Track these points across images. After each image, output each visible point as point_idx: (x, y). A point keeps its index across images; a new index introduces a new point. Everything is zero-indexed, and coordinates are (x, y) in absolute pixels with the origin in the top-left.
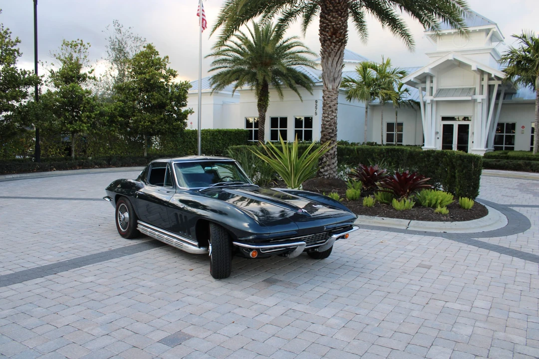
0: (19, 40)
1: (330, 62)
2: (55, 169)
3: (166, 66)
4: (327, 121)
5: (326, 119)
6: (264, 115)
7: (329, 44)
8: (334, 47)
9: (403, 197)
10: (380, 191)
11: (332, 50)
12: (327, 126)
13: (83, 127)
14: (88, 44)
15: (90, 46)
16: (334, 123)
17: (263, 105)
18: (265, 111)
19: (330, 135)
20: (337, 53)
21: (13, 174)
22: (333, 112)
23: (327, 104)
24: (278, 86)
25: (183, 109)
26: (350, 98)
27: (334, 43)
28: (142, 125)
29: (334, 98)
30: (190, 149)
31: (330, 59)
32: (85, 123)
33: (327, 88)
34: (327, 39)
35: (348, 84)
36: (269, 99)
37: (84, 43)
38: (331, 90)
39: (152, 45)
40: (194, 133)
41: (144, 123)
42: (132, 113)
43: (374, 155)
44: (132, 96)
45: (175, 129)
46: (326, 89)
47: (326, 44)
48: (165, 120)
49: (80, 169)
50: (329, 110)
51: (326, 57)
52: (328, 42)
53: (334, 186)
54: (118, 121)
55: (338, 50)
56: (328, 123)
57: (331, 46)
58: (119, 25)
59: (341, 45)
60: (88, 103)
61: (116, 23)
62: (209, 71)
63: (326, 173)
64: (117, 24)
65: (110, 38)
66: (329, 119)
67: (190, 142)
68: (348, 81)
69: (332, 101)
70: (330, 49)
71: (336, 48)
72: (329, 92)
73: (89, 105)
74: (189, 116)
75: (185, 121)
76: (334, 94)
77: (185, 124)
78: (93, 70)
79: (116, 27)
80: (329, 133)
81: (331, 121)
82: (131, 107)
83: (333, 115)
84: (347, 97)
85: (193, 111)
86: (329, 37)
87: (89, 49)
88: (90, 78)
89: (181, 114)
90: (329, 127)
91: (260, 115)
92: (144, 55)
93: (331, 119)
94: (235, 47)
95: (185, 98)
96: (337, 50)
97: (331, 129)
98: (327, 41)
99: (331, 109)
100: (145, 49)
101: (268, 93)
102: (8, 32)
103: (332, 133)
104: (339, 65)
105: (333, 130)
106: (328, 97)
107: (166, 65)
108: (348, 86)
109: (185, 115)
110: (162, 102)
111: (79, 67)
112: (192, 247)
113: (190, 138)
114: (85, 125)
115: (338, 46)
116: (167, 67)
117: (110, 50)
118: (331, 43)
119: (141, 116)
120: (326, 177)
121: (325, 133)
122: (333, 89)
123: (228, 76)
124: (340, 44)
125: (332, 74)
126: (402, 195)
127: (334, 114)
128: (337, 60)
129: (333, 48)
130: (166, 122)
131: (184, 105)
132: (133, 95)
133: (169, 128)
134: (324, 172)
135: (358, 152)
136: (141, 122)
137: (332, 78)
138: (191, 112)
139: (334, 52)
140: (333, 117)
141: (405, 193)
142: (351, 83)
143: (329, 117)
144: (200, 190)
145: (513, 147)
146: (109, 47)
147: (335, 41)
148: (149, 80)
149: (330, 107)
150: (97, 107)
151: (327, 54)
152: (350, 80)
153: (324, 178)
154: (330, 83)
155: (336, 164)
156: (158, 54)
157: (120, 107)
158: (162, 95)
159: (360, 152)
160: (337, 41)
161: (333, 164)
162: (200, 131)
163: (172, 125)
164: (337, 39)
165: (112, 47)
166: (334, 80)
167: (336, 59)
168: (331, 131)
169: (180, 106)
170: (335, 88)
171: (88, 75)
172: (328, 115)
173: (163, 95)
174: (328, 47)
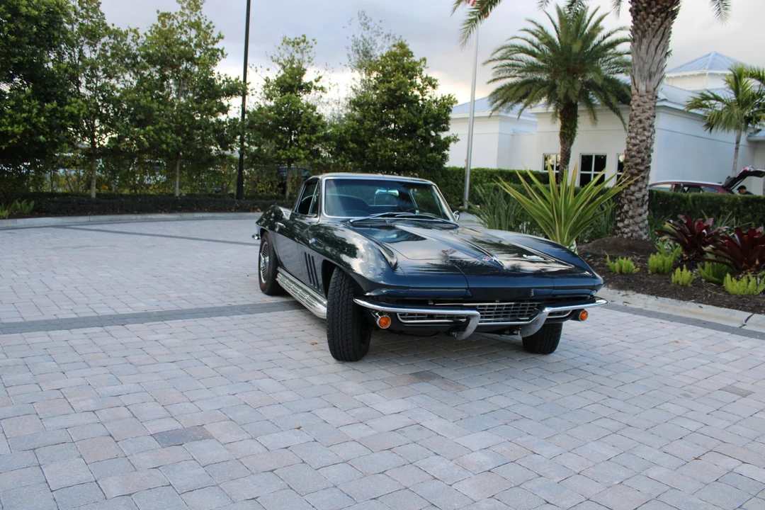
0: (222, 34)
1: (644, 47)
2: (259, 210)
3: (423, 72)
4: (635, 145)
5: (633, 141)
6: (569, 150)
7: (645, 16)
8: (653, 21)
9: (746, 274)
10: (709, 261)
11: (649, 26)
12: (633, 153)
13: (300, 154)
14: (313, 40)
15: (316, 43)
16: (645, 149)
17: (567, 135)
18: (571, 143)
19: (638, 167)
20: (657, 31)
21: (205, 212)
22: (644, 129)
23: (636, 117)
24: (589, 104)
25: (443, 135)
26: (710, 126)
27: (653, 14)
28: (381, 156)
29: (648, 107)
30: (455, 195)
31: (645, 41)
32: (303, 149)
33: (638, 90)
34: (640, 8)
35: (707, 104)
36: (578, 125)
37: (307, 39)
38: (644, 93)
39: (406, 43)
40: (461, 172)
41: (385, 152)
42: (370, 138)
43: (721, 208)
44: (371, 114)
45: (429, 163)
46: (636, 91)
47: (639, 17)
48: (416, 149)
50: (639, 126)
51: (638, 39)
52: (642, 13)
53: (636, 250)
54: (349, 148)
55: (660, 27)
56: (635, 148)
57: (648, 20)
58: (367, 18)
59: (666, 18)
60: (309, 121)
61: (362, 15)
62: (489, 83)
63: (627, 230)
64: (364, 17)
65: (353, 36)
66: (638, 142)
67: (456, 185)
68: (707, 98)
69: (644, 112)
70: (645, 24)
71: (655, 23)
72: (641, 96)
73: (310, 124)
74: (452, 145)
75: (446, 152)
76: (648, 100)
77: (445, 157)
78: (320, 77)
79: (363, 20)
80: (637, 164)
81: (641, 144)
82: (369, 130)
83: (644, 135)
84: (706, 125)
85: (458, 138)
86: (645, 5)
87: (315, 46)
88: (315, 88)
89: (439, 141)
90: (637, 155)
91: (562, 149)
92: (392, 56)
93: (641, 141)
94: (528, 46)
95: (447, 120)
96: (657, 27)
97: (640, 158)
98: (641, 11)
99: (642, 125)
100: (395, 49)
101: (576, 116)
102: (211, 26)
103: (641, 164)
104: (659, 51)
105: (643, 160)
106: (639, 106)
107: (421, 70)
108: (707, 107)
109: (445, 145)
110: (413, 123)
111: (301, 72)
112: (321, 307)
113: (456, 179)
114: (301, 151)
115: (659, 19)
116: (424, 75)
117: (351, 52)
118: (648, 14)
119: (382, 142)
120: (625, 236)
121: (629, 164)
122: (647, 92)
123: (515, 88)
124: (663, 15)
125: (647, 67)
126: (745, 269)
127: (646, 133)
128: (656, 43)
129: (650, 22)
130: (417, 152)
131: (445, 129)
132: (372, 112)
133: (420, 162)
134: (624, 227)
135: (694, 202)
136: (380, 151)
137: (646, 74)
138: (455, 140)
139: (653, 29)
140: (645, 138)
141: (751, 267)
142: (713, 102)
143: (638, 137)
144: (351, 221)
146: (350, 48)
147: (654, 10)
148: (395, 91)
149: (640, 121)
150: (320, 127)
151: (640, 34)
152: (712, 96)
153: (622, 237)
154: (642, 82)
155: (645, 216)
156: (412, 56)
157: (353, 128)
158: (412, 113)
159: (697, 203)
160: (659, 10)
161: (640, 215)
162: (469, 170)
163: (425, 156)
164: (659, 7)
165: (355, 48)
166: (650, 77)
167: (656, 41)
168: (640, 160)
169: (439, 131)
170: (652, 89)
171: (314, 83)
172: (637, 134)
173: (415, 113)
174: (642, 21)
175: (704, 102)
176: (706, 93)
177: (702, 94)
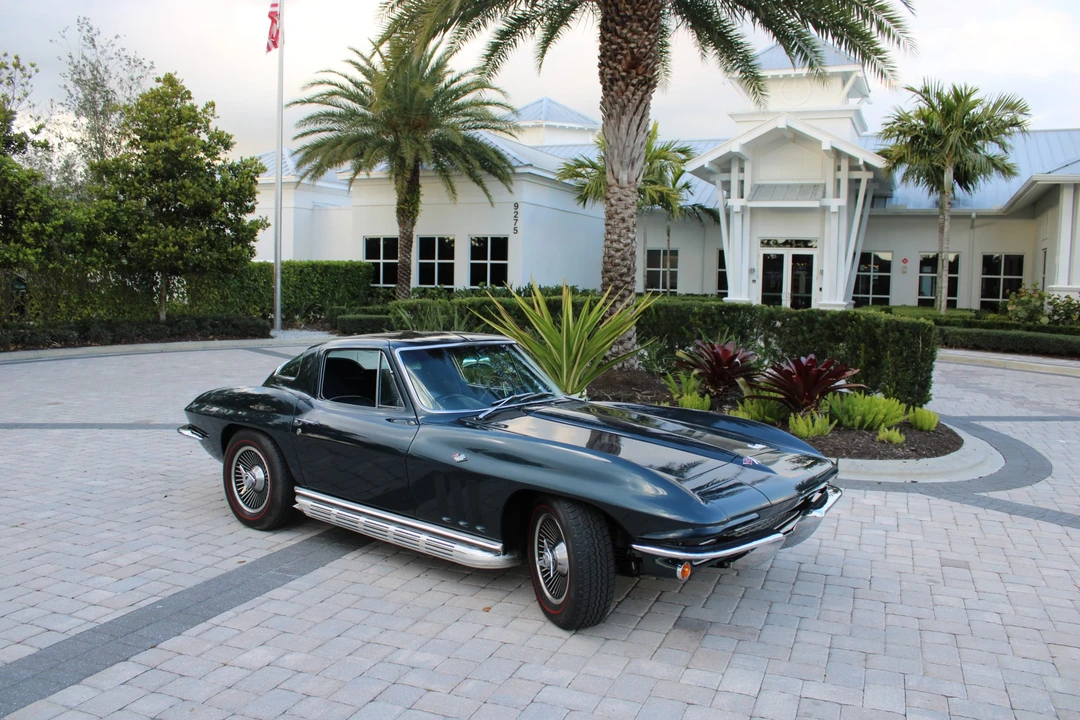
1: (624, 126)
3: (210, 124)
4: (618, 250)
5: (615, 245)
6: (411, 232)
7: (623, 87)
8: (633, 94)
11: (629, 101)
12: (617, 261)
13: (25, 255)
14: (33, 66)
15: (37, 71)
16: (631, 255)
17: (407, 210)
18: (413, 224)
19: (623, 278)
20: (637, 108)
22: (628, 231)
23: (617, 214)
24: (444, 173)
25: (248, 218)
26: (583, 199)
27: (633, 85)
28: (159, 253)
29: (631, 202)
30: (255, 303)
31: (625, 120)
32: (29, 246)
33: (617, 180)
34: (617, 76)
35: (583, 172)
36: (421, 199)
37: (22, 64)
38: (626, 185)
39: (177, 77)
40: (266, 269)
41: (164, 247)
42: (137, 225)
44: (135, 188)
45: (231, 261)
46: (614, 181)
47: (615, 88)
48: (210, 241)
49: (16, 350)
50: (622, 225)
51: (615, 115)
52: (620, 83)
53: (635, 385)
54: (104, 242)
55: (641, 101)
56: (618, 254)
57: (628, 93)
58: (91, 29)
59: (647, 92)
60: (37, 200)
61: (83, 23)
62: (296, 138)
64: (86, 28)
65: (71, 57)
66: (621, 246)
67: (256, 289)
68: (581, 165)
69: (627, 208)
70: (624, 97)
71: (636, 97)
72: (622, 188)
73: (40, 205)
74: (260, 232)
75: (252, 243)
76: (630, 194)
77: (252, 253)
78: (41, 127)
79: (85, 33)
80: (622, 275)
81: (626, 249)
82: (134, 213)
83: (628, 238)
84: (579, 198)
85: (268, 222)
86: (624, 74)
87: (35, 77)
88: (34, 144)
89: (244, 229)
90: (622, 263)
91: (401, 232)
92: (157, 97)
93: (626, 245)
94: (352, 88)
95: (252, 194)
96: (638, 102)
97: (625, 266)
98: (617, 80)
99: (625, 225)
100: (160, 85)
101: (419, 186)
103: (628, 274)
104: (641, 132)
105: (629, 269)
106: (620, 200)
107: (208, 121)
108: (583, 176)
109: (250, 233)
110: (205, 202)
111: (9, 117)
112: (483, 553)
113: (255, 280)
114: (29, 251)
115: (640, 93)
116: (212, 127)
117: (71, 85)
118: (627, 86)
119: (156, 232)
120: (616, 367)
121: (612, 274)
122: (629, 183)
123: (339, 148)
124: (644, 88)
125: (628, 151)
127: (631, 235)
128: (638, 122)
129: (631, 96)
130: (212, 245)
131: (251, 210)
132: (137, 185)
133: (218, 260)
136: (156, 245)
137: (627, 160)
138: (264, 225)
139: (634, 104)
140: (629, 241)
142: (589, 170)
143: (622, 240)
144: (481, 416)
145: (888, 299)
146: (69, 76)
147: (634, 82)
148: (178, 153)
149: (623, 220)
150: (57, 210)
151: (618, 109)
152: (587, 163)
154: (623, 170)
155: (634, 340)
156: (190, 98)
157: (108, 210)
158: (203, 188)
160: (640, 82)
161: (630, 339)
162: (279, 266)
163: (225, 251)
164: (641, 78)
165: (76, 77)
166: (633, 165)
167: (637, 119)
168: (625, 270)
169: (242, 212)
170: (634, 180)
171: (31, 136)
172: (620, 236)
173: (206, 186)
174: (620, 93)
175: (579, 170)
176: (582, 159)
177: (576, 160)
